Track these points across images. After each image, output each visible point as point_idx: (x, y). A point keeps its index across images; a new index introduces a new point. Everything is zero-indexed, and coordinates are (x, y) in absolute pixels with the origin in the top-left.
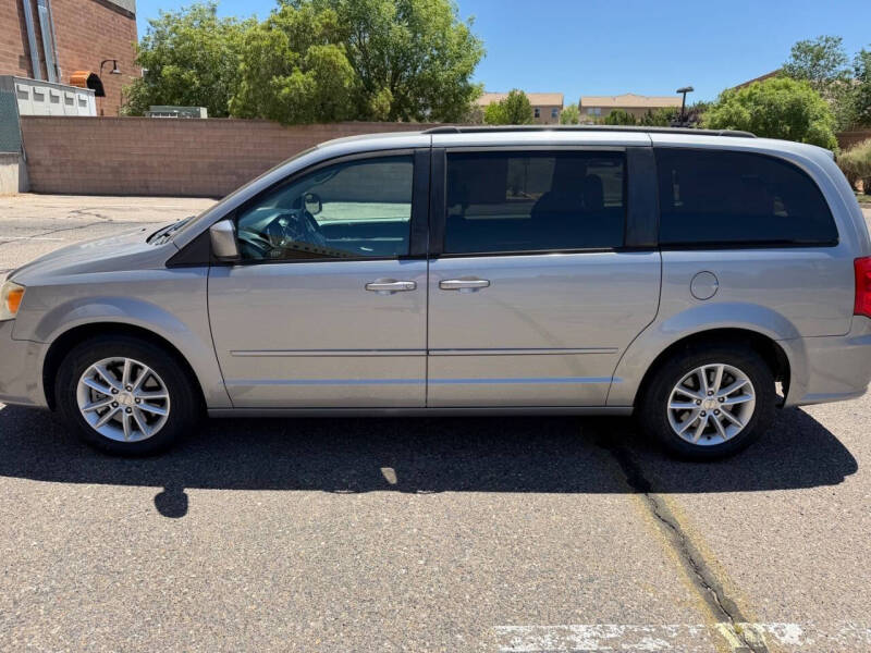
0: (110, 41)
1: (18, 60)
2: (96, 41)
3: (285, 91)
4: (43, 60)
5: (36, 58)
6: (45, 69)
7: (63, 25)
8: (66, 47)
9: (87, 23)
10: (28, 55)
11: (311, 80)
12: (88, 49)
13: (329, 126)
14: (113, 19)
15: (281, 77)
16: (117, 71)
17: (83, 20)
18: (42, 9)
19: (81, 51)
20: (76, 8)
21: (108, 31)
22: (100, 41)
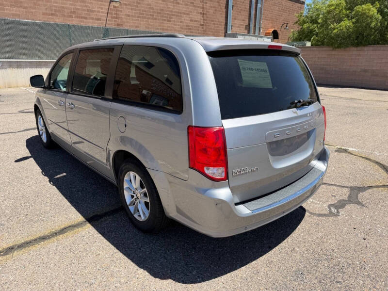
0: (289, 15)
1: (244, 27)
2: (282, 16)
3: (335, 31)
4: (255, 26)
5: (252, 25)
6: (255, 29)
7: (268, 11)
8: (267, 20)
9: (279, 9)
10: (249, 24)
11: (351, 24)
12: (277, 19)
13: (359, 48)
14: (293, 6)
15: (335, 24)
16: (287, 28)
17: (277, 8)
18: (259, 5)
19: (274, 21)
20: (275, 3)
21: (289, 11)
22: (283, 15)
